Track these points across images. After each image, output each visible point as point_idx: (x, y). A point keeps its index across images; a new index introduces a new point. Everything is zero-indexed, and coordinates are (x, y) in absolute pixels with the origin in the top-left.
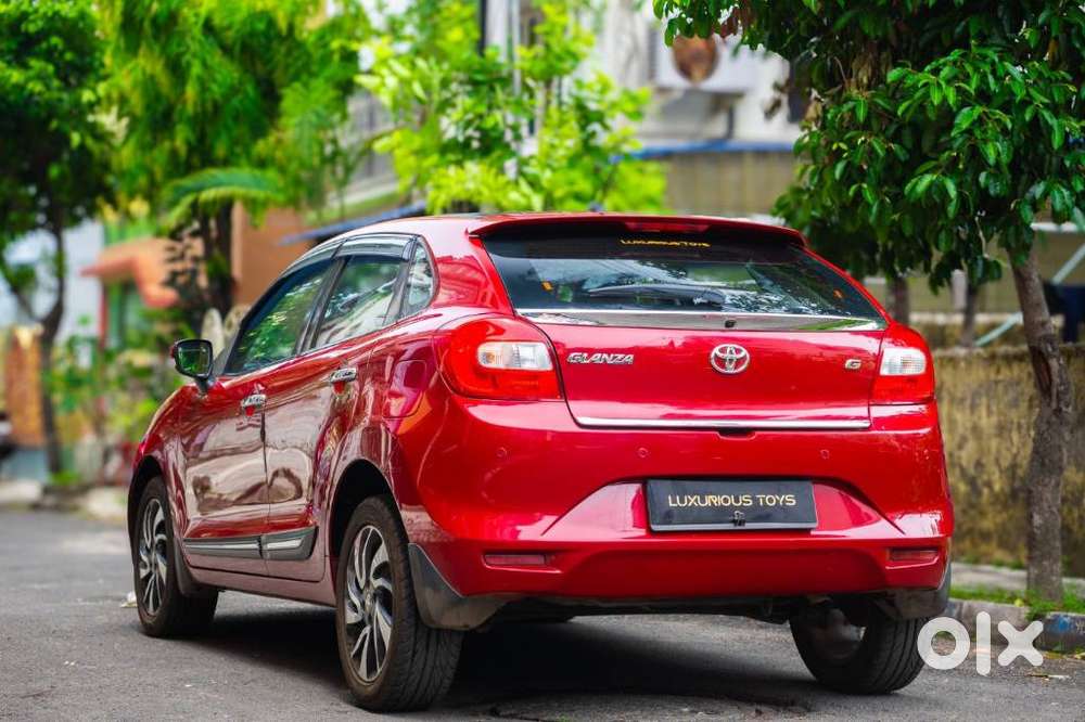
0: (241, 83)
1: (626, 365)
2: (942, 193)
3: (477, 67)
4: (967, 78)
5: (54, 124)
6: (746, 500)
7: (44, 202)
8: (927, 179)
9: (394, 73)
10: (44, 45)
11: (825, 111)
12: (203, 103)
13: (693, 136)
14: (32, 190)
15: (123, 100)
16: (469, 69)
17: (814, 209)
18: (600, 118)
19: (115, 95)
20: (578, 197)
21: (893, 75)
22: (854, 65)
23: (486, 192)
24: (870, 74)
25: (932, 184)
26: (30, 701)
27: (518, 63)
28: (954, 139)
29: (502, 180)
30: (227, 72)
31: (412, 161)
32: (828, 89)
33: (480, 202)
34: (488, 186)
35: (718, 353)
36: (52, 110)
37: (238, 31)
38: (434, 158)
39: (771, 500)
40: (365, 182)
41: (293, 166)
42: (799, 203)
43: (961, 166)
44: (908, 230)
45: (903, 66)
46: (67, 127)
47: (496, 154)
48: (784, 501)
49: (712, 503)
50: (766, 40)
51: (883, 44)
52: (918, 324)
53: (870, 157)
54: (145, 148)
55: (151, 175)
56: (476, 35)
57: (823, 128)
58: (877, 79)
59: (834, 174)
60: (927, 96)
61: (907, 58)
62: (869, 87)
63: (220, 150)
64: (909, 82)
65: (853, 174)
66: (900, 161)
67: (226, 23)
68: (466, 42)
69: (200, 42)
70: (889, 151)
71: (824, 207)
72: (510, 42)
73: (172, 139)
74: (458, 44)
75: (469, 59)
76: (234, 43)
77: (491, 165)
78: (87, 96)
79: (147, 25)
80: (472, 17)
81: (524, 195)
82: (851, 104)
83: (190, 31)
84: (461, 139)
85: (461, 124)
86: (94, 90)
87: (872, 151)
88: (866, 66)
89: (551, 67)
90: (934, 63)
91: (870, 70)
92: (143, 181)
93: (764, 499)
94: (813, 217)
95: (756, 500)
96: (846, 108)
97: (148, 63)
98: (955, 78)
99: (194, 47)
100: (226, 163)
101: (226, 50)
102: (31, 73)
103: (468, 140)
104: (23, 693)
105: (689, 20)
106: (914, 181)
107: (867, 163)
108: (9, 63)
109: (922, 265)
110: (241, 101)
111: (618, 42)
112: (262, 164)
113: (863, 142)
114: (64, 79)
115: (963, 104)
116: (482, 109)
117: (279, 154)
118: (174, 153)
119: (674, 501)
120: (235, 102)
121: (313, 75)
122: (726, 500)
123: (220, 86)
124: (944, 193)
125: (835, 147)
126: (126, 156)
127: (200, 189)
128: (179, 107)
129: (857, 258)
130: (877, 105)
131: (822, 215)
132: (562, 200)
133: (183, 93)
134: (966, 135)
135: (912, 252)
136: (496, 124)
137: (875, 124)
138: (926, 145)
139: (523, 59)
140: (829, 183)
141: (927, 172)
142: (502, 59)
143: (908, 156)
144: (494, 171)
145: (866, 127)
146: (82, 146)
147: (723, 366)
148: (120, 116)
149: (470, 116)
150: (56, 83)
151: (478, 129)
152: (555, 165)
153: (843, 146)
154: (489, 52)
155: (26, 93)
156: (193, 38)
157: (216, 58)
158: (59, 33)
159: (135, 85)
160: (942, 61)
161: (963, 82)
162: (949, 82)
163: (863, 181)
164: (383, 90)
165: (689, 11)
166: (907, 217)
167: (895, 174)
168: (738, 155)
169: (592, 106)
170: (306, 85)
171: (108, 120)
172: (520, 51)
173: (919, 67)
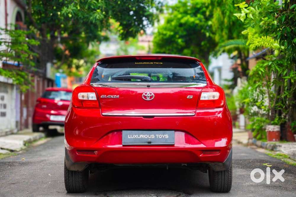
1: (117, 98)
5: (202, 31)
6: (153, 136)
9: (245, 12)
10: (201, 11)
12: (230, 23)
35: (144, 95)
36: (202, 27)
39: (160, 136)
46: (205, 31)
48: (165, 136)
49: (142, 137)
63: (235, 35)
69: (230, 6)
73: (222, 33)
78: (210, 23)
86: (211, 21)
93: (158, 136)
95: (156, 137)
102: (197, 18)
118: (222, 37)
119: (130, 136)
122: (146, 136)
127: (226, 46)
133: (224, 20)
142: (280, 4)
146: (209, 37)
147: (146, 98)
150: (204, 20)
154: (276, 3)
155: (195, 24)
156: (228, 5)
164: (241, 17)
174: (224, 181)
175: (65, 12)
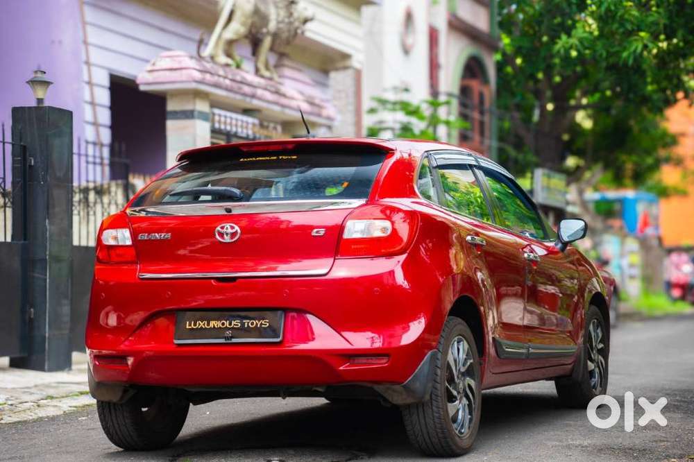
1: (167, 240)
6: (236, 323)
35: (220, 230)
39: (252, 324)
48: (261, 324)
49: (214, 326)
93: (248, 323)
95: (243, 324)
119: (190, 325)
122: (223, 324)
147: (223, 238)
174: (427, 427)
175: (563, 46)
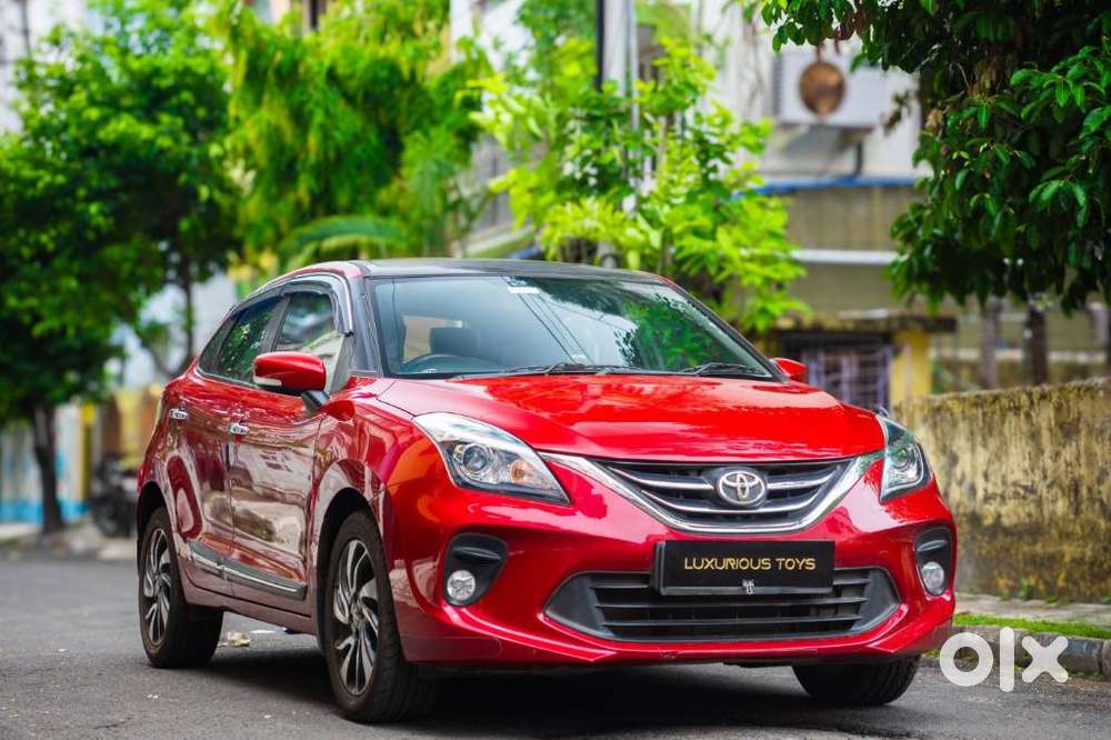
0: (364, 130)
2: (1069, 199)
3: (594, 102)
4: (1097, 77)
5: (183, 178)
7: (175, 258)
8: (1054, 185)
9: (508, 109)
10: (174, 101)
11: (945, 118)
12: (326, 153)
13: (821, 173)
14: (163, 246)
15: (248, 152)
16: (586, 103)
17: (936, 226)
18: (720, 152)
19: (240, 146)
20: (697, 232)
21: (1017, 77)
22: (976, 71)
23: (602, 228)
24: (994, 78)
25: (1059, 189)
26: (101, 732)
27: (636, 97)
28: (1083, 142)
29: (619, 216)
30: (350, 122)
31: (527, 199)
32: (948, 97)
33: (596, 239)
34: (605, 223)
36: (181, 165)
37: (360, 79)
38: (550, 196)
40: (489, 231)
41: (415, 214)
42: (919, 220)
43: (1091, 171)
44: (1034, 244)
45: (1030, 67)
46: (194, 181)
47: (615, 189)
50: (886, 52)
51: (1008, 46)
52: (1059, 364)
53: (994, 167)
54: (272, 200)
55: (276, 226)
56: (593, 70)
57: (944, 136)
58: (1001, 83)
59: (954, 184)
60: (1052, 98)
61: (1035, 59)
62: (992, 92)
63: (343, 198)
64: (1034, 84)
65: (974, 184)
66: (1026, 169)
67: (348, 71)
68: (582, 78)
69: (324, 92)
70: (1014, 158)
71: (947, 222)
72: (628, 75)
73: (296, 190)
74: (575, 79)
75: (585, 94)
76: (358, 90)
77: (608, 201)
78: (215, 150)
79: (271, 75)
80: (589, 53)
81: (642, 232)
82: (972, 110)
83: (312, 79)
84: (578, 176)
85: (578, 160)
86: (221, 144)
87: (996, 160)
88: (989, 69)
89: (670, 100)
90: (1062, 63)
91: (994, 73)
92: (269, 233)
94: (934, 235)
96: (966, 113)
97: (272, 113)
98: (1085, 77)
99: (317, 96)
100: (350, 210)
101: (349, 99)
102: (162, 128)
103: (586, 176)
104: (97, 723)
105: (799, 26)
106: (1040, 187)
107: (989, 171)
108: (139, 119)
109: (1053, 286)
110: (364, 151)
111: (741, 77)
112: (385, 212)
113: (984, 150)
114: (193, 133)
115: (1094, 105)
116: (599, 144)
117: (402, 203)
118: (298, 204)
120: (358, 150)
121: (435, 122)
123: (343, 133)
124: (1073, 201)
125: (955, 156)
126: (252, 208)
127: (322, 237)
128: (302, 156)
129: (984, 278)
130: (1001, 110)
131: (945, 232)
132: (681, 236)
133: (305, 141)
134: (1096, 138)
135: (1044, 272)
136: (614, 161)
137: (999, 131)
138: (1054, 150)
139: (642, 93)
140: (949, 194)
141: (1054, 178)
142: (620, 93)
143: (1034, 164)
144: (611, 207)
145: (989, 133)
146: (211, 201)
148: (247, 169)
149: (588, 152)
150: (185, 138)
151: (595, 165)
152: (674, 201)
153: (964, 155)
154: (606, 87)
155: (156, 148)
156: (316, 88)
157: (340, 107)
158: (188, 87)
159: (260, 136)
160: (1070, 59)
161: (1093, 81)
162: (1077, 81)
163: (986, 191)
164: (498, 127)
165: (799, 16)
166: (1034, 228)
167: (1019, 182)
168: (867, 189)
169: (714, 140)
170: (426, 134)
171: (237, 174)
172: (637, 85)
173: (1045, 68)
